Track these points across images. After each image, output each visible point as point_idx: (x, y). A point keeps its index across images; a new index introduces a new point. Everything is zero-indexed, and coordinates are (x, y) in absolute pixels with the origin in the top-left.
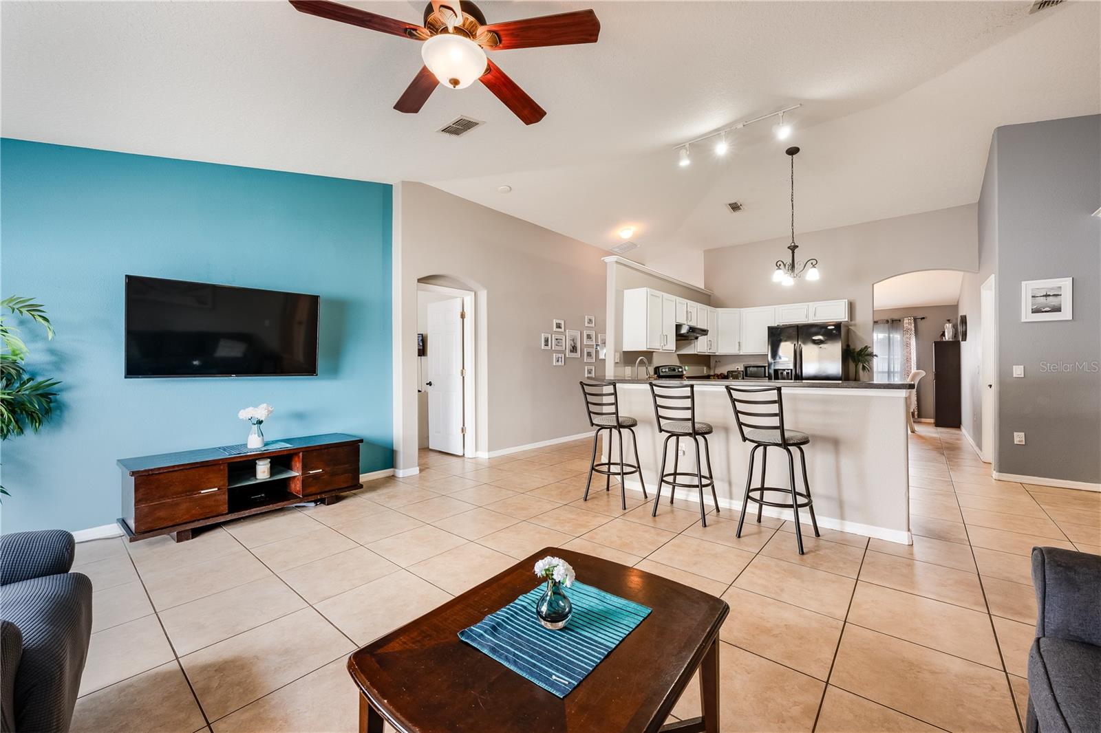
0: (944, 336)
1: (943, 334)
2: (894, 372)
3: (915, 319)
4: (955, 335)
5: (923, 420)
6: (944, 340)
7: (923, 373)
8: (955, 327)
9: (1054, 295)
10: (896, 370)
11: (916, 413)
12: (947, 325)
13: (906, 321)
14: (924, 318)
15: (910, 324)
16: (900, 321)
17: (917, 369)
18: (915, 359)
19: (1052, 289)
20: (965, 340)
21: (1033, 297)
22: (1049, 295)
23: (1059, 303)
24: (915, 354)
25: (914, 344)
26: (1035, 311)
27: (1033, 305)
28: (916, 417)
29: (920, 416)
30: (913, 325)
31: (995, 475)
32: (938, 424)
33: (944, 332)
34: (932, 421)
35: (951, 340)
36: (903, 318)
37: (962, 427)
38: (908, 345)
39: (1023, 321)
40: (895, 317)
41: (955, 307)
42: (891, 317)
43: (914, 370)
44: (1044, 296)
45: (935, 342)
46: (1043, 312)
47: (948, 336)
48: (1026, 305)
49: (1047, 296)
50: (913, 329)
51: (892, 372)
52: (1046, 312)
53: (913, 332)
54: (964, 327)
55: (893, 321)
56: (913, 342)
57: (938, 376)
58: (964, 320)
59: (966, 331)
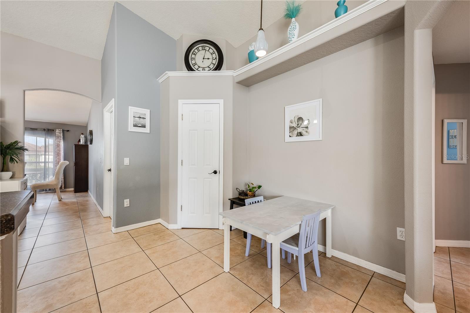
0: (80, 142)
1: (80, 141)
2: (48, 162)
3: (63, 131)
4: (86, 141)
5: (68, 190)
6: (80, 144)
7: (67, 163)
8: (86, 137)
9: (143, 118)
10: (50, 161)
11: (63, 186)
12: (82, 136)
13: (57, 131)
14: (68, 131)
15: (60, 133)
16: (53, 130)
17: (64, 160)
18: (63, 154)
19: (142, 114)
20: (92, 144)
21: (134, 117)
22: (141, 118)
23: (145, 123)
24: (63, 151)
25: (63, 145)
26: (135, 126)
27: (134, 122)
28: (63, 188)
29: (65, 187)
30: (62, 134)
31: (114, 230)
32: (76, 191)
33: (80, 140)
34: (72, 189)
35: (84, 144)
36: (56, 129)
37: (89, 191)
38: (58, 146)
39: (129, 130)
40: (50, 128)
41: (86, 127)
42: (48, 128)
43: (62, 161)
44: (138, 117)
45: (75, 145)
46: (138, 126)
47: (82, 142)
48: (131, 121)
49: (140, 118)
50: (62, 136)
51: (47, 162)
52: (140, 127)
53: (62, 138)
54: (91, 137)
55: (48, 130)
56: (62, 144)
57: (76, 164)
58: (91, 133)
59: (92, 139)
